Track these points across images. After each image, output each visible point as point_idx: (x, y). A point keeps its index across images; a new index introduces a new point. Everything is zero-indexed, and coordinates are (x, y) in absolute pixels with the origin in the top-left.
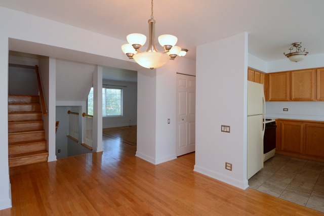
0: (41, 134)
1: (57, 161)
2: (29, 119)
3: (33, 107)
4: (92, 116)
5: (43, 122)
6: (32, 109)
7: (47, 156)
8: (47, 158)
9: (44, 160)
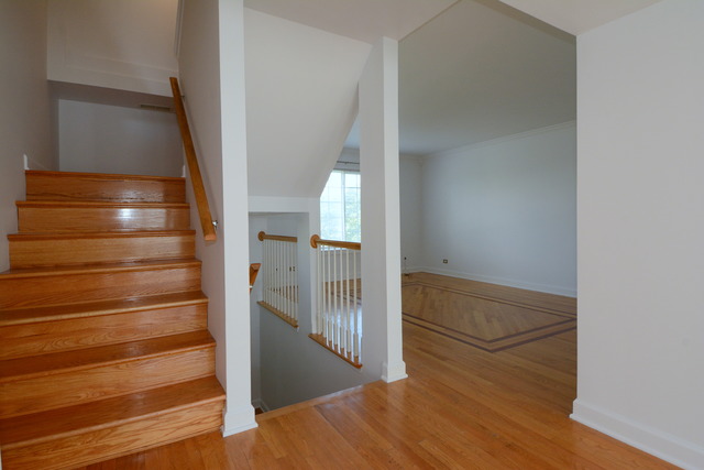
0: (192, 311)
1: (257, 432)
2: (154, 255)
3: (168, 214)
4: (357, 246)
5: (199, 267)
6: (167, 222)
7: (218, 408)
8: (221, 416)
9: (209, 426)
